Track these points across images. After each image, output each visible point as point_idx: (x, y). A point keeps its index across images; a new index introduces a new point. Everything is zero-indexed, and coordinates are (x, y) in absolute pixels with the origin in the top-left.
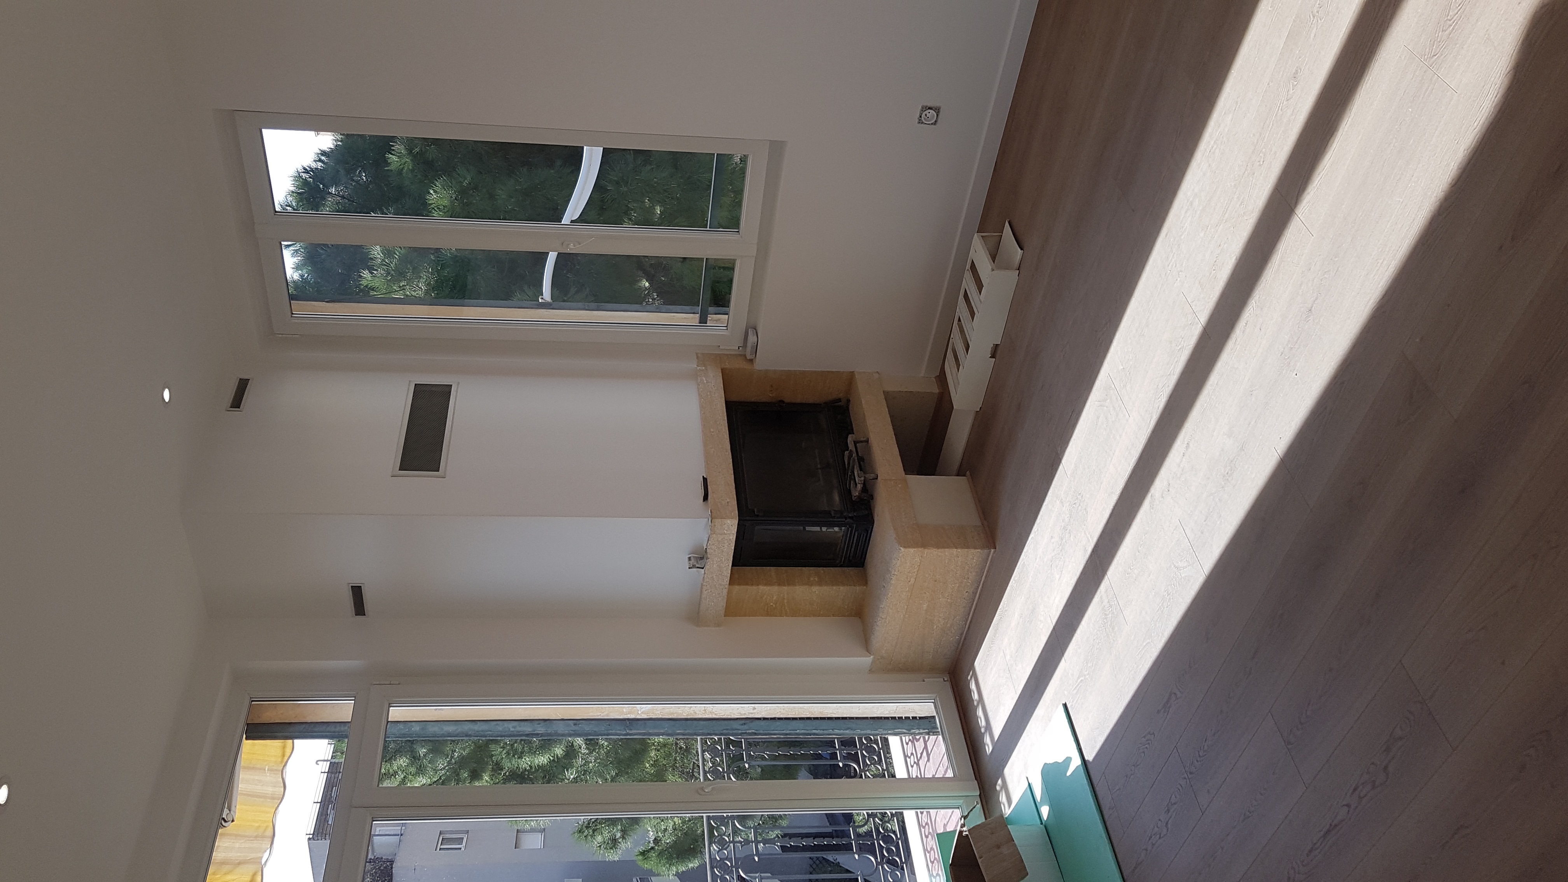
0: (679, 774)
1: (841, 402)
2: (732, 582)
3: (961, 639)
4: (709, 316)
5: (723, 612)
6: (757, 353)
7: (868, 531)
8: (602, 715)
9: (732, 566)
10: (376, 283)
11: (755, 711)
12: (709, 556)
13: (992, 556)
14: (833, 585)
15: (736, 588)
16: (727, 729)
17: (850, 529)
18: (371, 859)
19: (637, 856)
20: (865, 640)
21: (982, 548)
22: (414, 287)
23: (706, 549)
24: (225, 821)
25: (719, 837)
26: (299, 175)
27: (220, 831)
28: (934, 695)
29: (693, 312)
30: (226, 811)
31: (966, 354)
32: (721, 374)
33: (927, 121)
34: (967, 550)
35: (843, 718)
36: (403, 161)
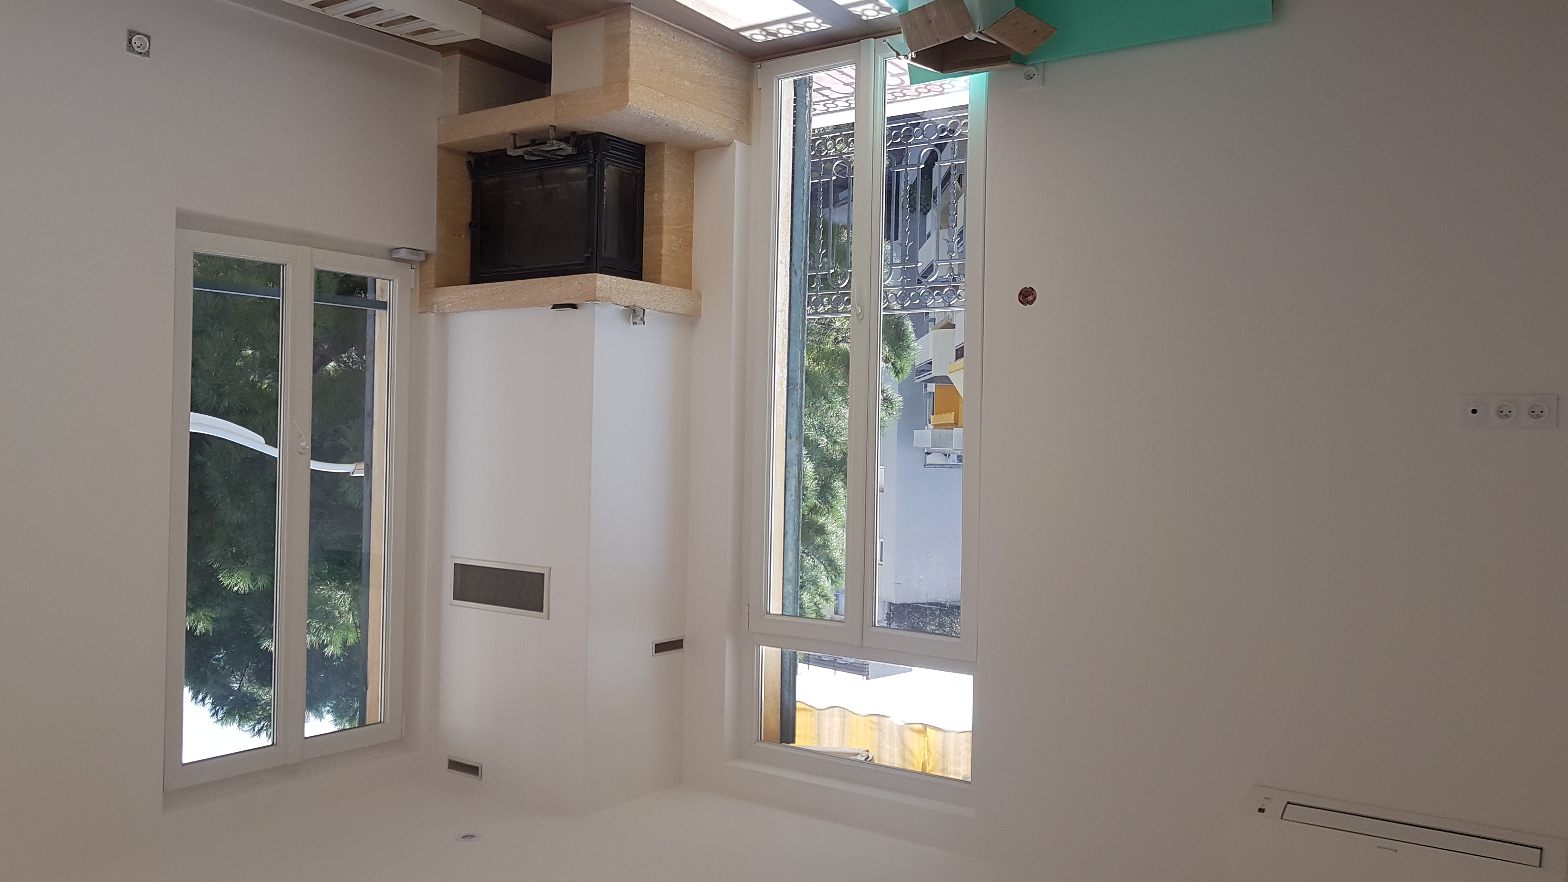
0: (826, 338)
1: (470, 162)
2: (657, 281)
3: (720, 48)
4: (377, 299)
5: (688, 291)
6: (420, 248)
7: (609, 139)
8: (782, 412)
9: (641, 280)
10: (338, 639)
11: (783, 261)
12: (633, 304)
13: (638, 7)
14: (663, 178)
15: (664, 277)
16: (800, 290)
17: (606, 158)
18: (887, 624)
19: (899, 379)
20: (719, 147)
21: (629, 17)
22: (341, 602)
23: (625, 307)
24: (868, 758)
25: (898, 300)
26: (219, 720)
27: (876, 762)
28: (775, 79)
29: (373, 317)
30: (859, 758)
31: (419, 20)
32: (442, 288)
33: (145, 48)
34: (631, 35)
35: (793, 174)
36: (203, 617)
